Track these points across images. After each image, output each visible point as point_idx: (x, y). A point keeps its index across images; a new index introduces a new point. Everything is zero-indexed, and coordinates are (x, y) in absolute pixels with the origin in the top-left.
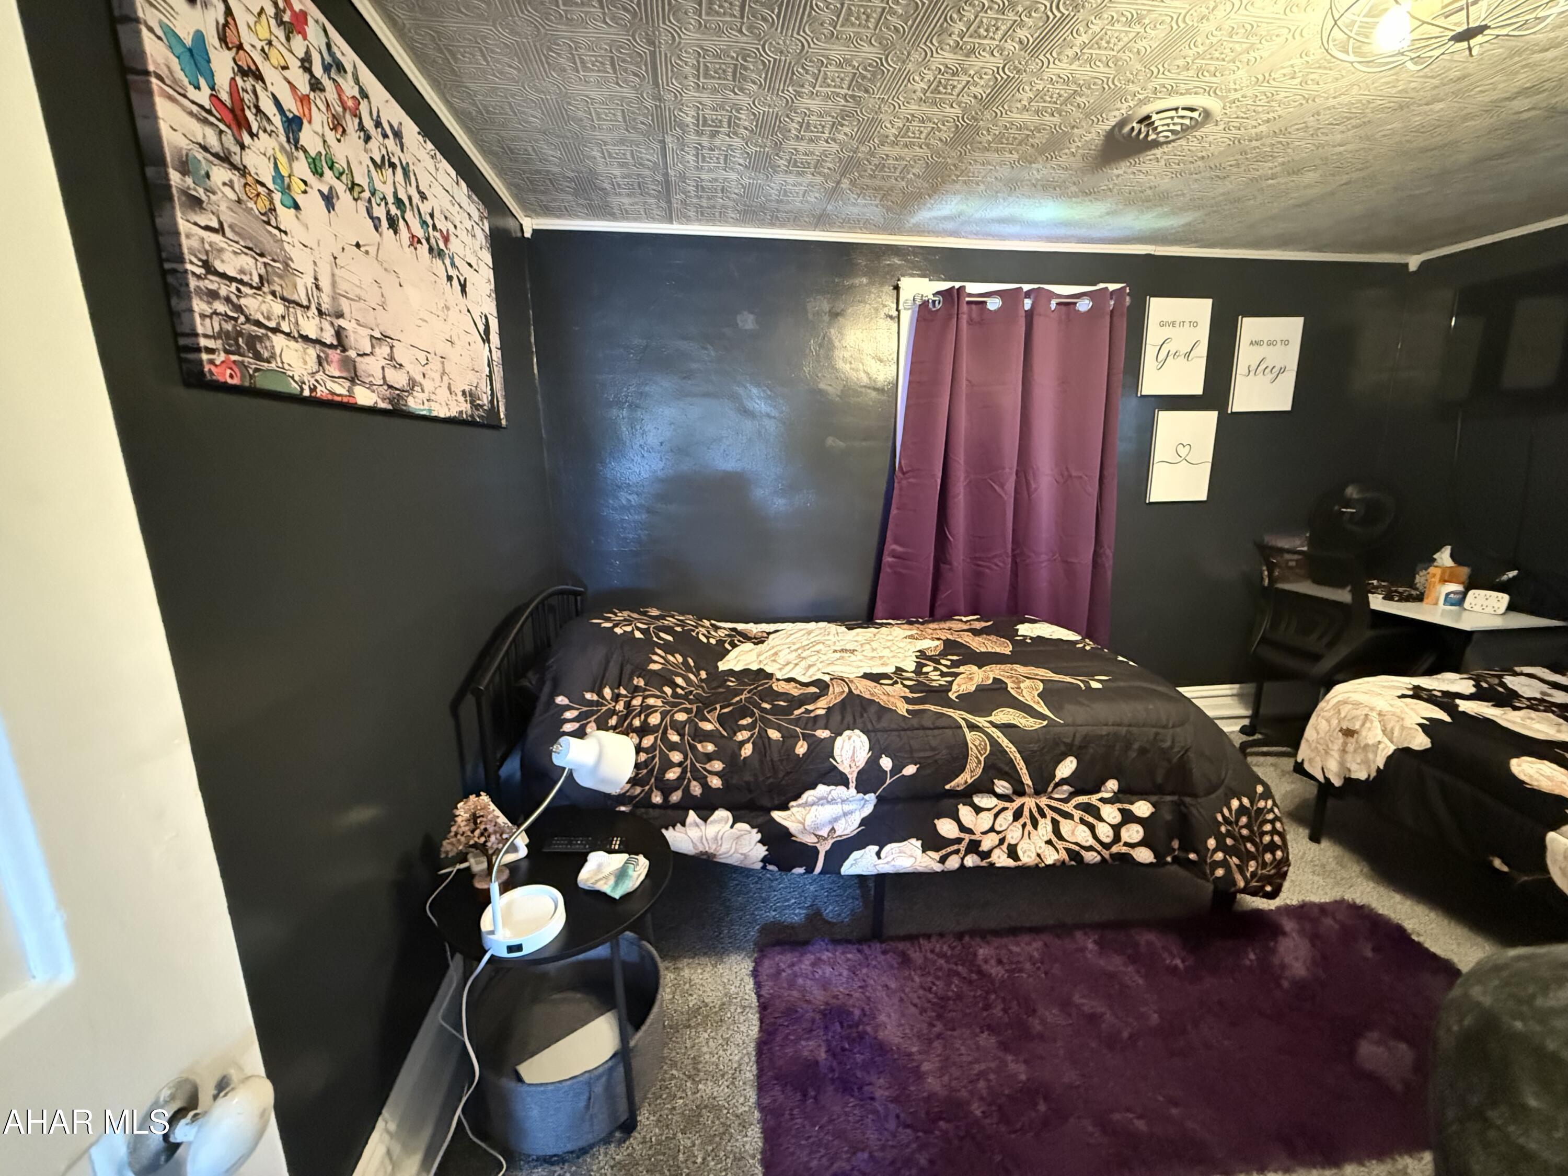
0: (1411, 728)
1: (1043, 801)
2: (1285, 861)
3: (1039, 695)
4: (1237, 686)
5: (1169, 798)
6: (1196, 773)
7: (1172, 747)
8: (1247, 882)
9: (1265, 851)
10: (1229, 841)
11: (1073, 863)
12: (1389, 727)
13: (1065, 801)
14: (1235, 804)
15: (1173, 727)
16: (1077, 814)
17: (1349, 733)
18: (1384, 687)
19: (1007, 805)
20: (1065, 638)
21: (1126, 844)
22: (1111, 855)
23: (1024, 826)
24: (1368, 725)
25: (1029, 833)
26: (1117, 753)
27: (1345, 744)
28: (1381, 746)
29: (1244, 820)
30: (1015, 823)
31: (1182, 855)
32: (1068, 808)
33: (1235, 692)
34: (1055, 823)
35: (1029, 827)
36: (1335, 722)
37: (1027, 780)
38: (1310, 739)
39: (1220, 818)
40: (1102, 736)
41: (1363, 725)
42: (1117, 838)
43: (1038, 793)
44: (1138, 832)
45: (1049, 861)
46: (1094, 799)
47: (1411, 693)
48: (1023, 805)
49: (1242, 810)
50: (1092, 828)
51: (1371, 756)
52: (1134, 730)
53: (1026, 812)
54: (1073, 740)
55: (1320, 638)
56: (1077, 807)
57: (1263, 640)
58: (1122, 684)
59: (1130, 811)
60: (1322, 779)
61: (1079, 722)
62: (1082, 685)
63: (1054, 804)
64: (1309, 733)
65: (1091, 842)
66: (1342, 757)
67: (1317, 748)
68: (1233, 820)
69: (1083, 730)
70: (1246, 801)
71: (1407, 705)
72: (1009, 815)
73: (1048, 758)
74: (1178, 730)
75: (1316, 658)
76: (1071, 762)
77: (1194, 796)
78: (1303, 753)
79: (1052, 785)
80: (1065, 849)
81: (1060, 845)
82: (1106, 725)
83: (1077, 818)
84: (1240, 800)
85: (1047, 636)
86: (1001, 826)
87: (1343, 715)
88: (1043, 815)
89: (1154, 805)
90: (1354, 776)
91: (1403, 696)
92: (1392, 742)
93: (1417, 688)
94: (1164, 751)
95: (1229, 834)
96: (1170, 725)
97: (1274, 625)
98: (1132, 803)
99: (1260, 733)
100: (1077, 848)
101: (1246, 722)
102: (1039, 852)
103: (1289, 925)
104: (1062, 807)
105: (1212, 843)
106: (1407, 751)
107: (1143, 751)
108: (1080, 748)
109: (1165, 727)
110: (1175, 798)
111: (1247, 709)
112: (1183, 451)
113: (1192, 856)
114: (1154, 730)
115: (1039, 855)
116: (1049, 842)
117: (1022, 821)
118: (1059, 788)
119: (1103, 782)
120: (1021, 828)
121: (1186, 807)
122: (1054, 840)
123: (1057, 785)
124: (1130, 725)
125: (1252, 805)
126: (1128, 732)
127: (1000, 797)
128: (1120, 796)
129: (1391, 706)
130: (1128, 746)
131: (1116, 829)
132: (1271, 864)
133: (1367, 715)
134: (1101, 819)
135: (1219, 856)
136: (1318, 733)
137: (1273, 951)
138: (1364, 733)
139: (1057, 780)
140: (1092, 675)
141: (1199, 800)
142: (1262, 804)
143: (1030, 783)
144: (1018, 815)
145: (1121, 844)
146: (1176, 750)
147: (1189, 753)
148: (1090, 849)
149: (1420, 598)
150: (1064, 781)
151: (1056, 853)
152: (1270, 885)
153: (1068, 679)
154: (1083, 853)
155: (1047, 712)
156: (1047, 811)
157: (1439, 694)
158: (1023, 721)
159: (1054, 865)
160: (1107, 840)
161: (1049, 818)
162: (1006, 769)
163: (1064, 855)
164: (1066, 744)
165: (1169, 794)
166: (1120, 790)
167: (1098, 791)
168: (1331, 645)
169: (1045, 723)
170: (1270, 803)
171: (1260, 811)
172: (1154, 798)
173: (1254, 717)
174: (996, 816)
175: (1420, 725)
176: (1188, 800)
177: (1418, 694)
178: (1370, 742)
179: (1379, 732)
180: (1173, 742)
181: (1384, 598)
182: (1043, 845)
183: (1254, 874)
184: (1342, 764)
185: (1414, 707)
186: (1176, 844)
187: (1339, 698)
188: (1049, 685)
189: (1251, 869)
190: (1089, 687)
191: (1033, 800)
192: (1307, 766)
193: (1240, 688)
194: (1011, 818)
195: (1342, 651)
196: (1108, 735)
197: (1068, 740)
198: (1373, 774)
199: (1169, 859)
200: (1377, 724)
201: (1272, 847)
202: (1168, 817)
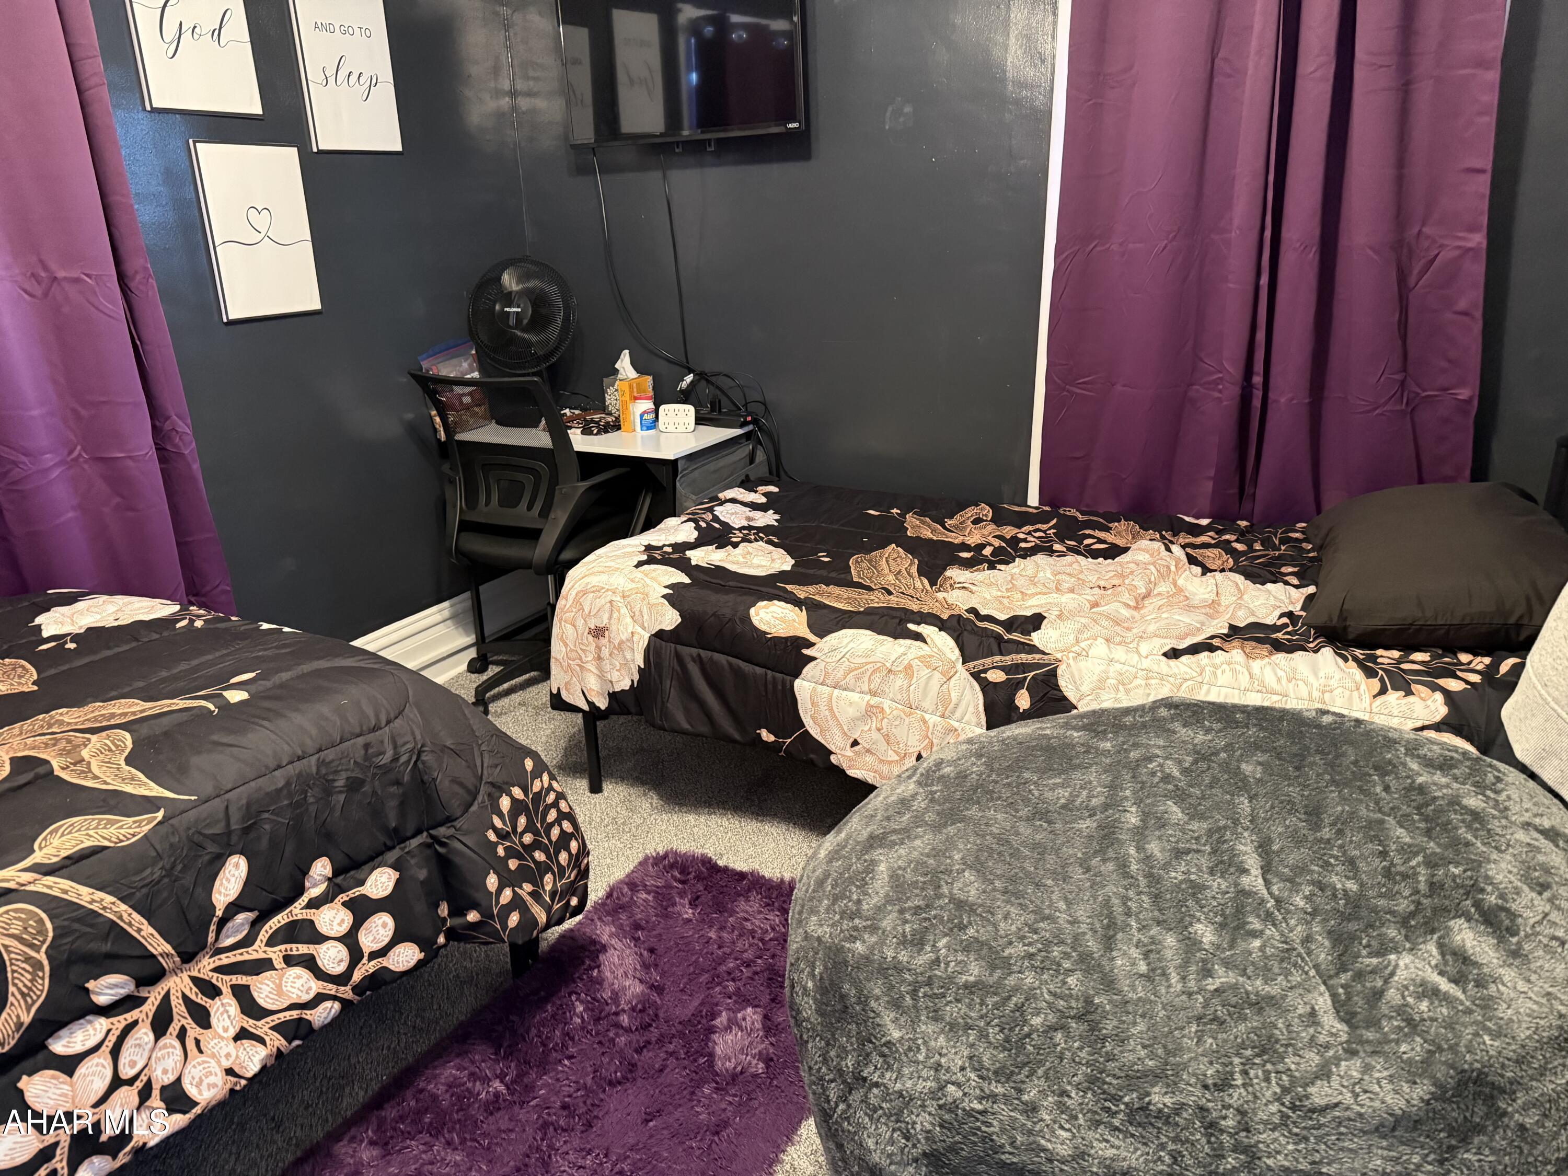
0: (656, 605)
1: (205, 966)
3: (128, 761)
4: (446, 604)
5: (414, 843)
6: (444, 784)
7: (395, 759)
8: (548, 910)
9: (557, 853)
11: (297, 1043)
12: (637, 610)
13: (246, 942)
14: (505, 803)
15: (388, 722)
16: (276, 954)
17: (599, 632)
18: (618, 557)
19: (130, 1017)
20: (147, 618)
21: (374, 955)
22: (356, 989)
23: (182, 1035)
24: (615, 615)
25: (198, 1042)
26: (313, 809)
27: (599, 648)
28: (636, 638)
29: (522, 821)
30: (163, 1042)
31: (458, 921)
32: (257, 951)
33: (446, 613)
34: (243, 995)
35: (194, 1031)
36: (580, 623)
37: (158, 945)
38: (560, 657)
39: (492, 836)
40: (278, 791)
41: (610, 618)
42: (356, 955)
43: (188, 957)
44: (385, 925)
45: (252, 1068)
46: (297, 911)
47: (644, 557)
48: (167, 995)
50: (309, 963)
51: (629, 656)
52: (330, 755)
53: (178, 1007)
54: (228, 824)
55: (530, 508)
56: (271, 943)
57: (465, 526)
58: (285, 676)
59: (364, 897)
60: (586, 707)
61: (229, 786)
62: (211, 707)
63: (225, 959)
64: (557, 648)
65: (315, 986)
66: (599, 668)
67: (569, 665)
68: (509, 829)
69: (239, 797)
70: (517, 792)
71: (646, 575)
72: (144, 1034)
73: (188, 880)
74: (397, 723)
75: (533, 535)
76: (237, 865)
77: (449, 820)
78: (558, 678)
79: (213, 927)
80: (272, 1028)
81: (262, 1027)
82: (279, 767)
83: (278, 963)
84: (510, 794)
85: (110, 623)
86: (133, 1064)
87: (587, 611)
88: (212, 991)
89: (395, 867)
90: (617, 689)
91: (640, 564)
92: (644, 629)
93: (649, 548)
94: (386, 770)
95: (511, 853)
96: (383, 722)
97: (471, 500)
98: (362, 883)
99: (497, 663)
100: (295, 1014)
101: (472, 653)
102: (227, 1064)
104: (246, 957)
105: (492, 881)
106: (660, 635)
107: (354, 785)
108: (246, 831)
109: (374, 730)
110: (423, 838)
111: (468, 636)
112: (259, 222)
113: (473, 916)
114: (361, 741)
115: (230, 1072)
116: (242, 1035)
117: (174, 1028)
118: (230, 924)
119: (305, 872)
120: (177, 1044)
121: (443, 844)
122: (250, 1024)
123: (223, 922)
124: (320, 750)
125: (526, 794)
126: (321, 763)
127: (107, 1011)
128: (339, 880)
129: (632, 581)
130: (328, 790)
131: (350, 940)
132: (569, 865)
133: (611, 602)
134: (320, 939)
135: (507, 895)
136: (566, 645)
138: (613, 628)
139: (219, 913)
140: (223, 680)
141: (458, 824)
142: (537, 786)
143: (168, 948)
144: (161, 1024)
145: (365, 960)
146: (403, 759)
147: (424, 757)
148: (320, 998)
149: (617, 426)
150: (234, 908)
151: (260, 1048)
152: (573, 894)
153: (179, 703)
154: (308, 1015)
155: (154, 790)
156: (215, 978)
157: (669, 550)
158: (112, 832)
159: (264, 1068)
160: (338, 969)
161: (226, 990)
162: (107, 947)
163: (276, 1041)
164: (213, 838)
165: (413, 836)
166: (336, 872)
167: (301, 891)
168: (545, 513)
169: (160, 815)
170: (545, 777)
171: (538, 797)
172: (392, 856)
173: (481, 641)
174: (115, 1053)
175: (664, 596)
176: (442, 831)
177: (653, 556)
178: (624, 637)
179: (629, 620)
180: (395, 747)
181: (582, 433)
182: (231, 1047)
183: (553, 894)
184: (601, 677)
185: (654, 575)
186: (444, 910)
187: (578, 588)
188: (145, 730)
189: (548, 888)
190: (226, 707)
191: (185, 976)
192: (565, 695)
193: (452, 606)
194: (151, 1036)
195: (560, 518)
196: (288, 784)
197: (218, 829)
198: (636, 677)
199: (441, 940)
200: (624, 610)
201: (565, 838)
202: (422, 874)
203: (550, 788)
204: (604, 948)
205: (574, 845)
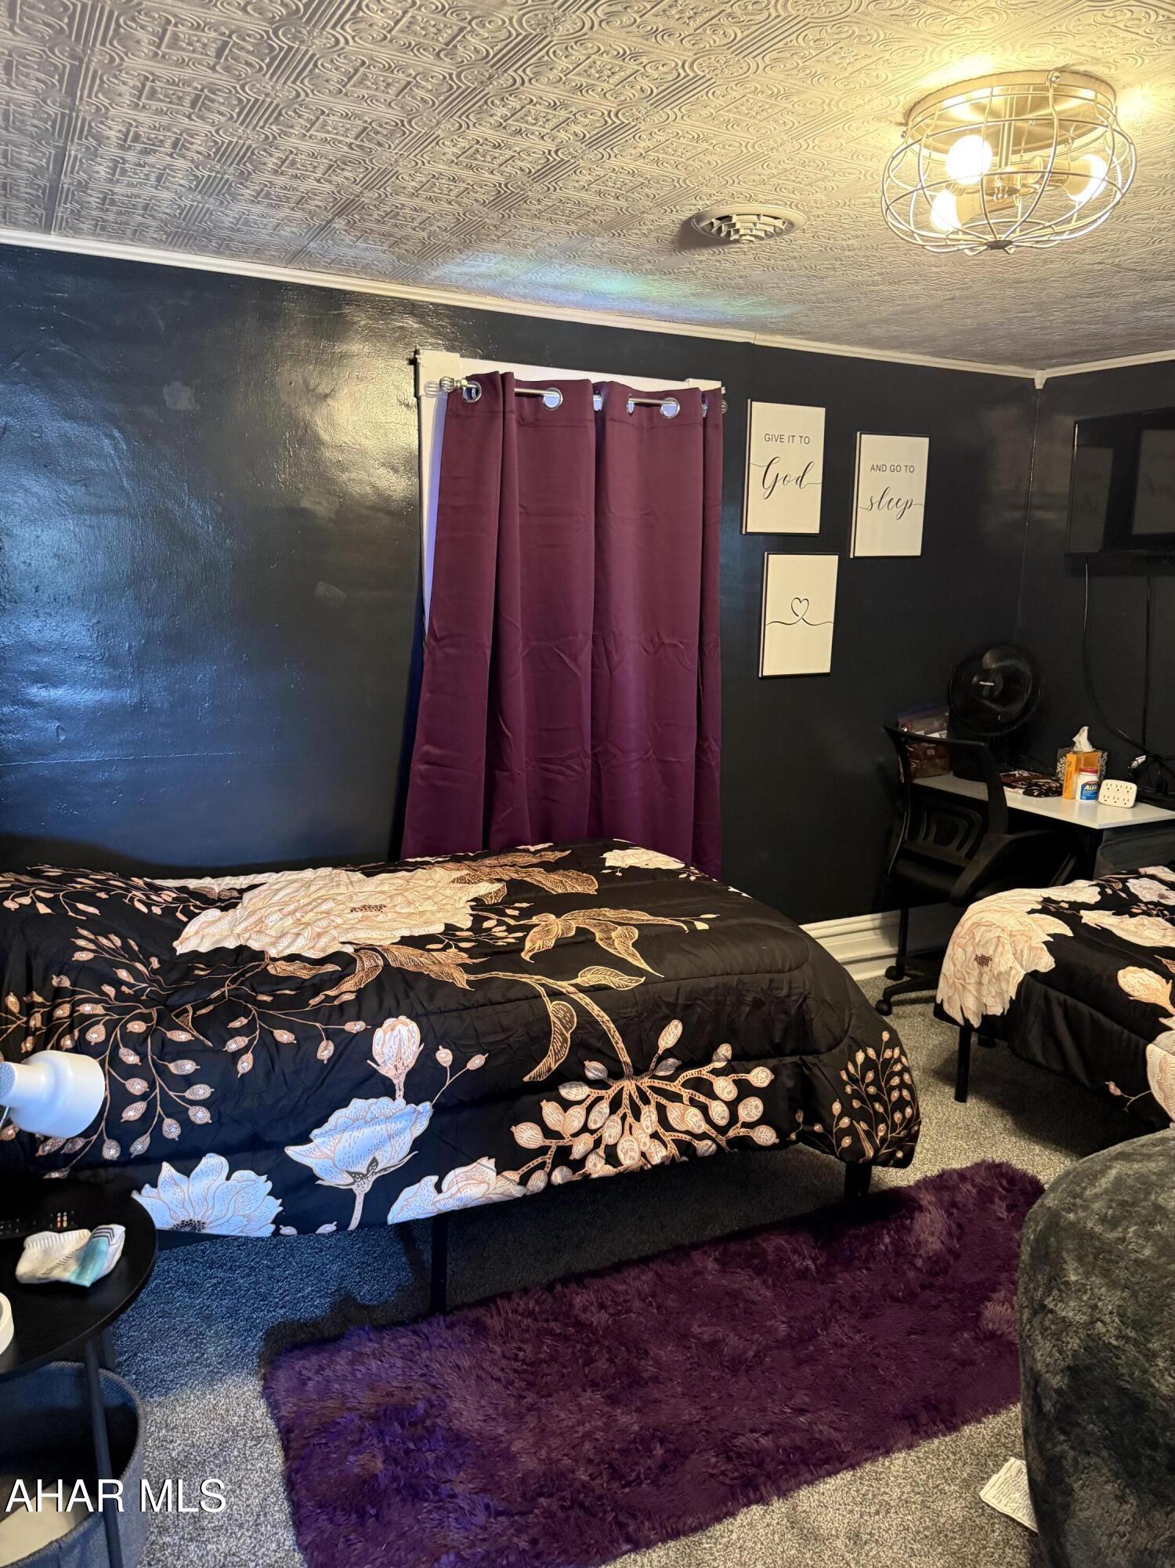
0: (1037, 948)
1: (646, 1082)
2: (916, 1119)
3: (634, 945)
4: (878, 915)
5: (789, 1060)
6: (817, 1027)
7: (788, 996)
8: (877, 1150)
9: (893, 1112)
10: (856, 1104)
11: (685, 1158)
12: (1019, 949)
13: (671, 1079)
14: (860, 1057)
15: (790, 970)
16: (686, 1094)
17: (983, 961)
18: (1016, 902)
19: (602, 1093)
20: (664, 867)
21: (745, 1125)
22: (729, 1142)
23: (624, 1118)
24: (1000, 949)
25: (631, 1127)
26: (728, 1009)
27: (981, 974)
28: (1013, 972)
29: (870, 1075)
30: (613, 1117)
31: (807, 1128)
32: (675, 1087)
33: (877, 923)
34: (661, 1110)
35: (630, 1119)
36: (970, 949)
37: (625, 1057)
38: (948, 974)
39: (845, 1077)
40: (710, 989)
41: (995, 950)
42: (734, 1118)
43: (639, 1071)
44: (757, 1107)
45: (656, 1160)
46: (704, 1072)
47: (1039, 907)
48: (622, 1090)
49: (868, 1064)
50: (704, 1110)
51: (1004, 986)
52: (746, 978)
53: (626, 1101)
54: (677, 999)
55: (959, 849)
56: (685, 1085)
57: (904, 854)
58: (733, 922)
59: (747, 1081)
60: (961, 1022)
61: (683, 976)
62: (685, 928)
63: (657, 1083)
64: (947, 967)
65: (704, 1127)
66: (979, 991)
67: (954, 983)
68: (859, 1077)
69: (687, 985)
70: (871, 1052)
71: (1035, 921)
72: (604, 1107)
73: (648, 1025)
74: (796, 973)
75: (956, 871)
76: (676, 1026)
77: (816, 1052)
78: (942, 993)
79: (655, 1060)
80: (673, 1140)
81: (668, 1137)
82: (714, 975)
83: (686, 1099)
84: (865, 1052)
85: (642, 865)
86: (595, 1122)
87: (977, 940)
88: (647, 1101)
89: (773, 1070)
90: (990, 1012)
91: (1033, 911)
92: (1022, 966)
93: (1048, 900)
94: (780, 1001)
95: (856, 1095)
96: (787, 969)
97: (913, 834)
98: (748, 1072)
99: (908, 975)
100: (688, 1138)
101: (892, 962)
102: (644, 1149)
103: (926, 1198)
104: (668, 1088)
105: (837, 1107)
106: (1034, 975)
107: (757, 1004)
108: (686, 1007)
109: (779, 972)
110: (796, 1059)
111: (892, 945)
112: (800, 608)
113: (818, 1128)
114: (768, 976)
115: (643, 1154)
116: (655, 1136)
117: (621, 1112)
118: (664, 1062)
119: (715, 1048)
120: (620, 1122)
121: (809, 1069)
122: (661, 1131)
123: (662, 1058)
124: (741, 973)
125: (878, 1055)
126: (740, 982)
127: (593, 1084)
128: (734, 1063)
129: (1021, 924)
130: (740, 1001)
131: (733, 1106)
132: (901, 1124)
133: (999, 937)
134: (714, 1096)
135: (845, 1122)
136: (955, 965)
137: (910, 1230)
138: (996, 960)
139: (660, 1052)
140: (696, 915)
141: (822, 1057)
142: (888, 1054)
143: (628, 1060)
144: (615, 1105)
145: (739, 1125)
146: (794, 998)
147: (808, 1002)
148: (703, 1136)
149: (1058, 792)
150: (669, 1053)
151: (663, 1149)
152: (901, 1149)
153: (669, 921)
154: (696, 1143)
155: (643, 965)
156: (649, 1092)
157: (1066, 906)
158: (616, 980)
159: (662, 1163)
160: (722, 1123)
161: (653, 1103)
162: (598, 1045)
163: (673, 1150)
164: (668, 1005)
165: (790, 1055)
166: (735, 1057)
167: (709, 1061)
168: (970, 856)
169: (643, 980)
170: (897, 1051)
171: (887, 1063)
172: (774, 1062)
173: (900, 955)
174: (589, 1110)
175: (1045, 943)
176: (809, 1059)
177: (1048, 907)
178: (1003, 969)
179: (1010, 956)
180: (790, 988)
181: (1024, 793)
182: (648, 1140)
183: (883, 1140)
184: (978, 999)
185: (1041, 923)
186: (800, 1117)
187: (974, 919)
188: (646, 932)
189: (881, 1134)
190: (693, 930)
191: (633, 1082)
192: (946, 1007)
193: (883, 918)
194: (607, 1111)
195: (983, 861)
196: (717, 987)
197: (671, 1000)
198: (1007, 1007)
199: (793, 1136)
200: (1008, 947)
201: (901, 1104)
202: (790, 1084)
203: (899, 1060)
204: (921, 1208)
205: (909, 1111)
